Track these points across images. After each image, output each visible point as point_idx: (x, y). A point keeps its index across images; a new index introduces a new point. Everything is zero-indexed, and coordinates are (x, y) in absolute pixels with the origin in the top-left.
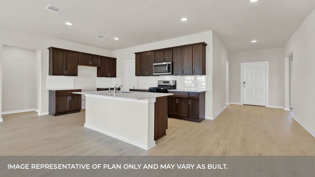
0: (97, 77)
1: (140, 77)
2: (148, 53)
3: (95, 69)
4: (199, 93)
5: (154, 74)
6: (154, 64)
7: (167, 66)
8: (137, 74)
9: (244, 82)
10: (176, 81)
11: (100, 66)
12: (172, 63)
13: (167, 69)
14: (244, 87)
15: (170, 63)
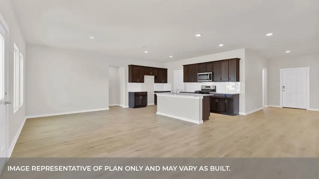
0: (155, 83)
1: (187, 83)
2: (193, 65)
3: (153, 77)
4: (233, 95)
5: (198, 81)
6: (198, 74)
7: (209, 75)
8: (185, 81)
9: (284, 87)
10: (215, 86)
11: (157, 75)
12: (213, 73)
13: (209, 77)
14: (284, 91)
15: (211, 73)
